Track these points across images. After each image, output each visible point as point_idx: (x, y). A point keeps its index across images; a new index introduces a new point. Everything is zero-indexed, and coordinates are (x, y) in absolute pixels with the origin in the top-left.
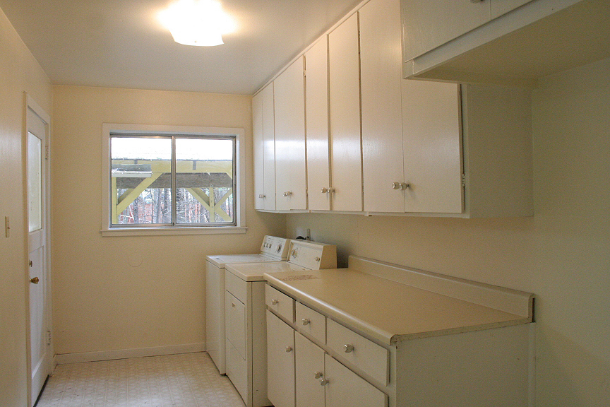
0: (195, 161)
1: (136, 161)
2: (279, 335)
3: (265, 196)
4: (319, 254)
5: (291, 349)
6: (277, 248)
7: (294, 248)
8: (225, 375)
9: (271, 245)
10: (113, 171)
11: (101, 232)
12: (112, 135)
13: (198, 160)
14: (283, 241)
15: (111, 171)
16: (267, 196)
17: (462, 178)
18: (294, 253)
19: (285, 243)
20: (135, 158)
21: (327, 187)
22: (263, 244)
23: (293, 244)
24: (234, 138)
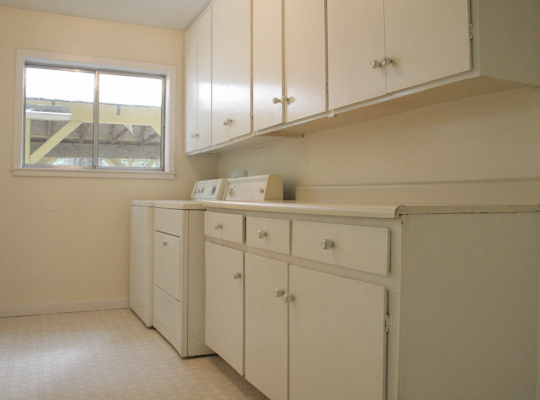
0: (118, 105)
1: (53, 102)
2: (222, 264)
3: (198, 135)
4: (264, 185)
5: (240, 276)
6: (211, 189)
7: (231, 186)
8: (152, 328)
9: (203, 190)
10: (27, 111)
11: (12, 171)
12: (28, 64)
13: (122, 105)
14: (218, 183)
15: (25, 110)
16: (200, 135)
17: (470, 29)
18: (231, 192)
19: (220, 183)
20: (52, 99)
21: (280, 97)
22: (194, 190)
23: (229, 183)
24: (164, 77)
